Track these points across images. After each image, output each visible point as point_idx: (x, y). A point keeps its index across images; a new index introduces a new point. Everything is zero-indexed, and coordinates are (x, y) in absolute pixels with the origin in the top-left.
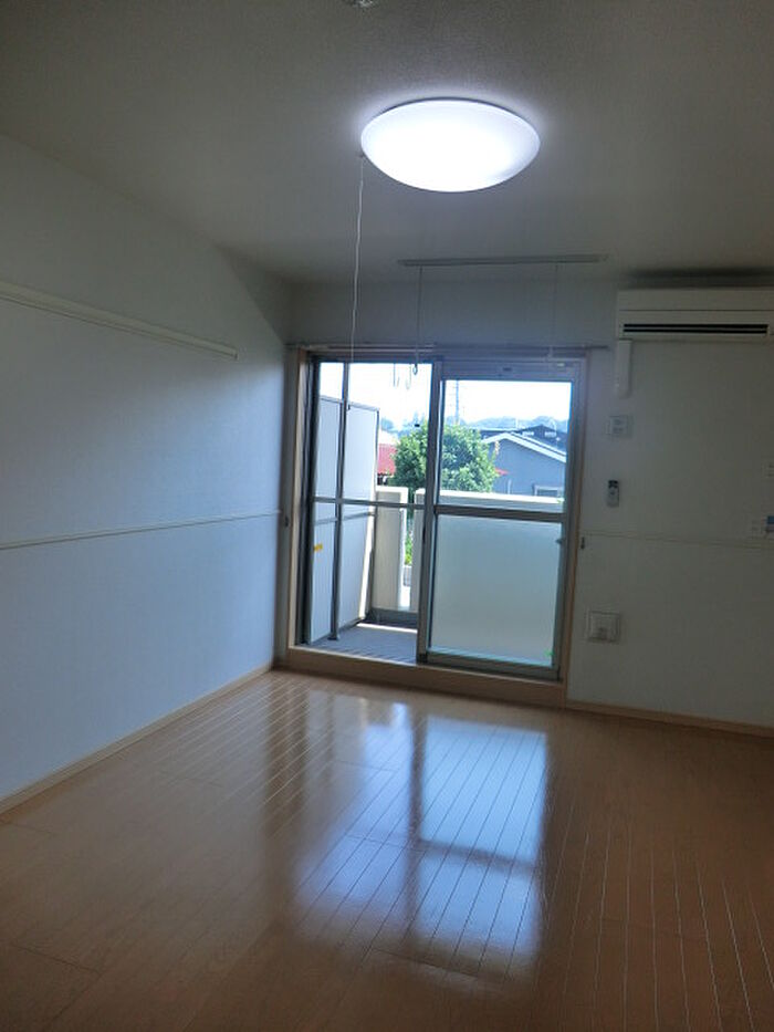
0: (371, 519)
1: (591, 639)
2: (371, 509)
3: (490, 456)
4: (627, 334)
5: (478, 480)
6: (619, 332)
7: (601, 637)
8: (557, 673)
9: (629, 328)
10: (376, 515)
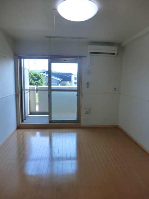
0: (29, 93)
1: (85, 114)
2: (29, 91)
3: (44, 78)
4: (91, 54)
5: (42, 83)
6: (89, 53)
7: (87, 113)
8: (78, 121)
9: (91, 53)
10: (30, 92)
